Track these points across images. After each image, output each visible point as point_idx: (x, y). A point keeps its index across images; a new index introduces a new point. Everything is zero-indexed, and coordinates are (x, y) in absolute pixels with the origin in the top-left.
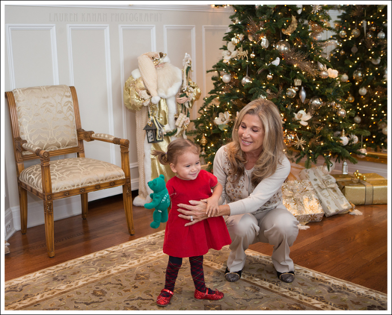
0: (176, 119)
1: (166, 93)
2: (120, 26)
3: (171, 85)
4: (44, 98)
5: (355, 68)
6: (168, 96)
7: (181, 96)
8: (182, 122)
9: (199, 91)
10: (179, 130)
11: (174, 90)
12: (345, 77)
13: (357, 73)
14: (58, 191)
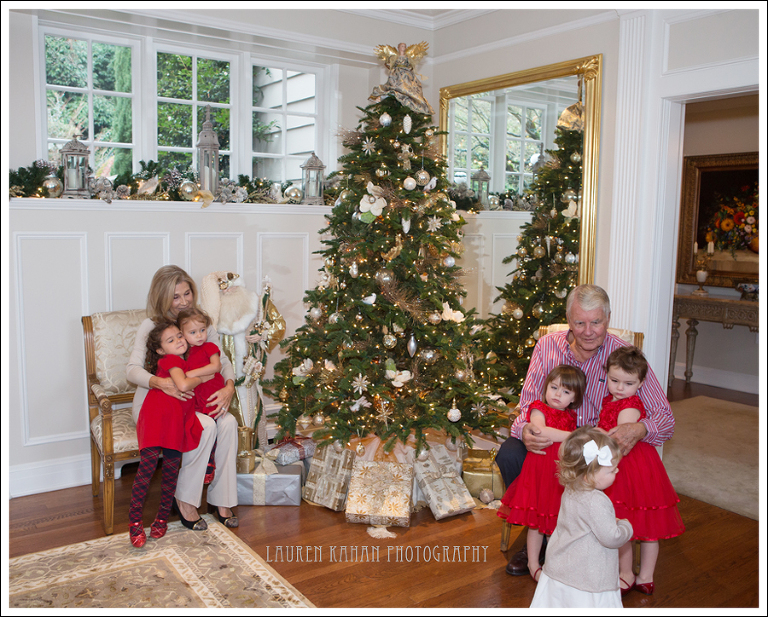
0: (244, 363)
1: (230, 328)
2: (186, 234)
3: (239, 317)
4: (132, 325)
5: (535, 300)
6: (233, 332)
7: (252, 333)
8: (251, 368)
9: (280, 327)
10: (248, 379)
11: (243, 324)
12: (518, 313)
13: (537, 307)
14: (123, 451)
